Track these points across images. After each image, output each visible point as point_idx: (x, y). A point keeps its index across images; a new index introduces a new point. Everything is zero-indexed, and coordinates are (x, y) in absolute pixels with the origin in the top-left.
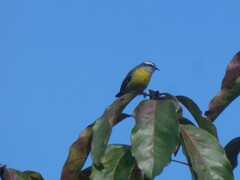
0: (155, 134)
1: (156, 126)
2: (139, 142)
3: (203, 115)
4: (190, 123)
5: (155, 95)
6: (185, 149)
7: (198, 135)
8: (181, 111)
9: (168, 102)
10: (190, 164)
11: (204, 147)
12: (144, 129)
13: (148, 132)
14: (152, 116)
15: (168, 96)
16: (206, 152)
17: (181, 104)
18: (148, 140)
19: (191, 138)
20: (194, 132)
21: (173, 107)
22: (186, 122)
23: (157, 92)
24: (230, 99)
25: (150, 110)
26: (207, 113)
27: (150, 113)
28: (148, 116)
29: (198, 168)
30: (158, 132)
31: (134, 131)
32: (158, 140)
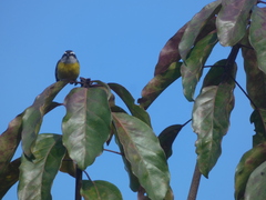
0: (86, 123)
1: (87, 114)
2: (70, 131)
3: (136, 103)
4: (122, 111)
5: (87, 83)
6: (117, 138)
7: (131, 123)
8: (113, 99)
9: (99, 90)
10: (123, 154)
11: (137, 135)
12: (75, 117)
13: (79, 121)
14: (83, 105)
15: (100, 84)
16: (139, 140)
17: (113, 92)
18: (80, 129)
19: (124, 126)
20: (127, 121)
21: (105, 95)
22: (118, 110)
23: (89, 80)
24: (164, 86)
25: (81, 98)
26: (139, 101)
27: (81, 101)
28: (80, 104)
29: (131, 157)
30: (90, 121)
31: (65, 119)
32: (89, 128)
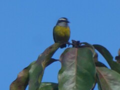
0: (77, 74)
1: (77, 68)
2: (64, 80)
3: (114, 60)
4: (103, 66)
5: (77, 44)
6: (100, 86)
7: (110, 75)
8: (97, 56)
9: (87, 49)
11: (115, 84)
12: (68, 70)
13: (71, 73)
14: (74, 61)
15: (87, 45)
16: (116, 88)
18: (71, 79)
19: (105, 77)
20: (107, 73)
21: (90, 53)
22: (101, 65)
23: (78, 42)
25: (73, 56)
26: (117, 58)
27: (73, 58)
28: (72, 60)
30: (79, 73)
31: (61, 72)
32: (79, 79)
